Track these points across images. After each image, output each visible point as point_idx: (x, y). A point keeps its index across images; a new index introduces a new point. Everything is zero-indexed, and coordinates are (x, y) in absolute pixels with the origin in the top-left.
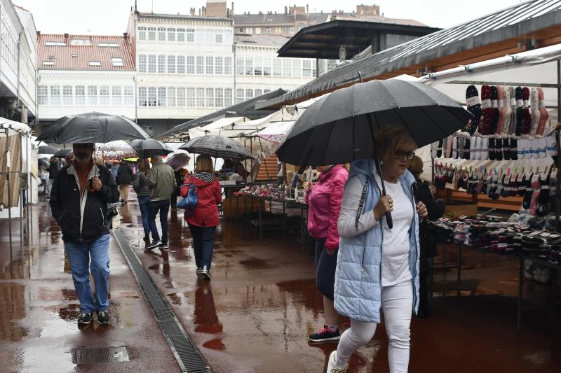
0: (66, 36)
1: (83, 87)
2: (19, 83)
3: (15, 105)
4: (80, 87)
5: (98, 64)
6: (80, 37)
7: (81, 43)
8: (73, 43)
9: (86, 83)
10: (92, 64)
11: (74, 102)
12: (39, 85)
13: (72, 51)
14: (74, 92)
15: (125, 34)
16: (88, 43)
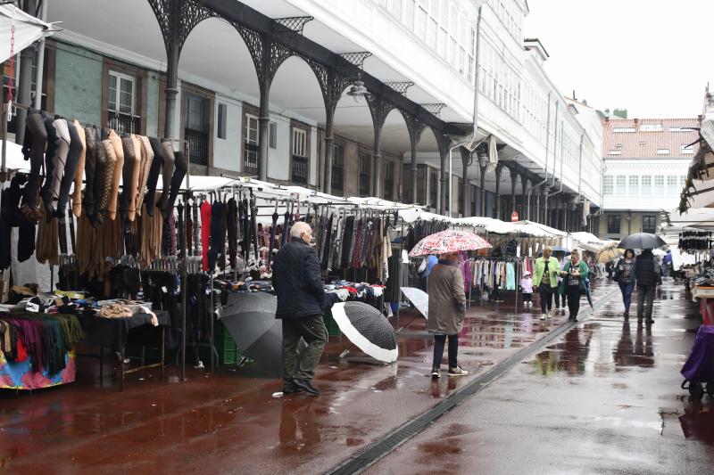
0: (636, 121)
1: (650, 177)
2: (581, 179)
3: (576, 201)
4: (646, 176)
5: (666, 152)
6: (650, 121)
7: (651, 128)
8: (643, 128)
9: (653, 173)
10: (660, 152)
11: (640, 192)
12: (605, 174)
13: (641, 138)
14: (640, 181)
15: (700, 116)
16: (659, 128)
